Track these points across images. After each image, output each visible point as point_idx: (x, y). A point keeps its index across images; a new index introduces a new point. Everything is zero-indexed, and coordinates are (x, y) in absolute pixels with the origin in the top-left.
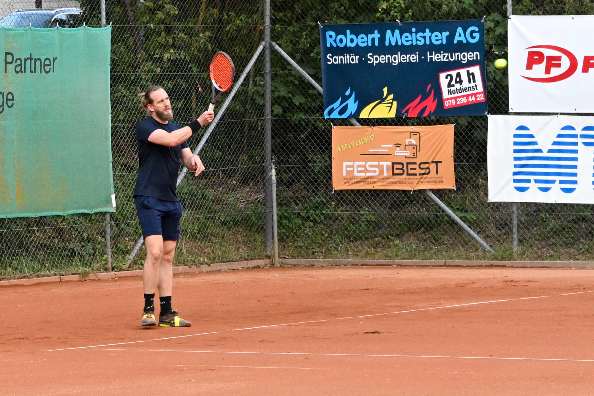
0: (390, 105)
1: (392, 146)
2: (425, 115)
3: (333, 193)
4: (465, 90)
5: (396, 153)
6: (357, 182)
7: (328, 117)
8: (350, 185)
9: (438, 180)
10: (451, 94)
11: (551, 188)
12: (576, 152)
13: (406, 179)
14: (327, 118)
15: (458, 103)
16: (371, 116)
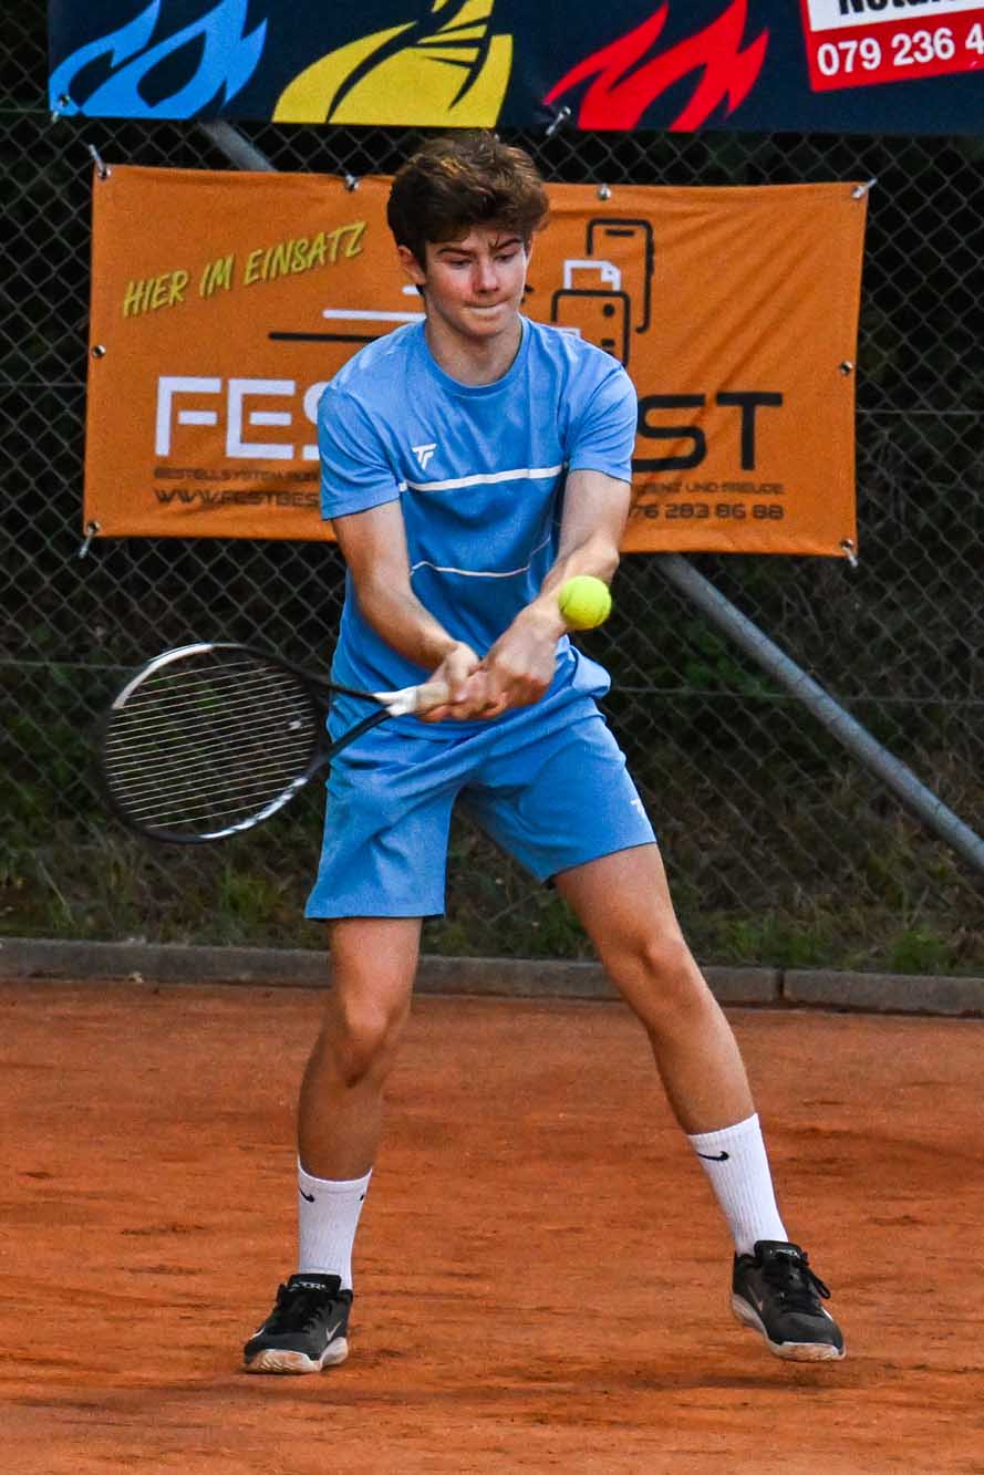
0: (470, 54)
2: (690, 120)
3: (84, 550)
6: (239, 498)
7: (72, 110)
8: (188, 513)
9: (750, 502)
10: (860, 8)
14: (62, 118)
15: (899, 60)
16: (346, 115)
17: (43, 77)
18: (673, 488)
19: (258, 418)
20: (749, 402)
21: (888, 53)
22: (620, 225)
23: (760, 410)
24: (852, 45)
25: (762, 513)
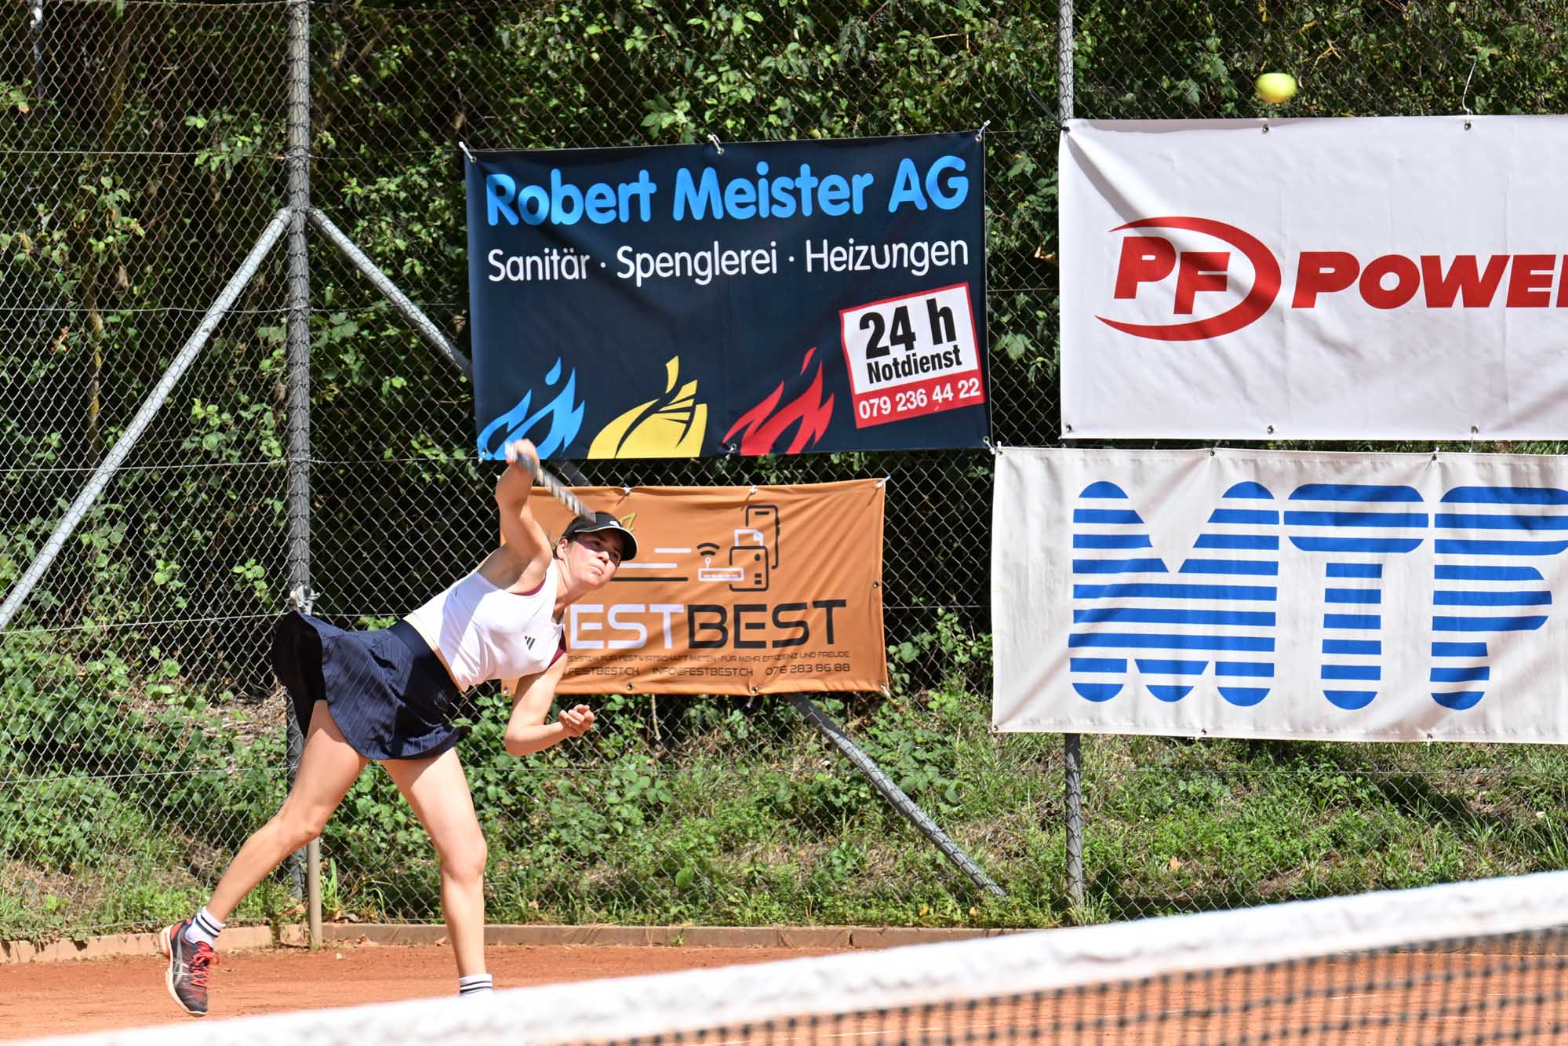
0: (685, 416)
1: (688, 551)
2: (795, 449)
4: (922, 364)
5: (703, 573)
6: (578, 671)
7: (488, 456)
10: (878, 380)
11: (1191, 688)
12: (1271, 568)
13: (732, 658)
14: (485, 461)
15: (900, 408)
16: (625, 454)
17: (473, 438)
18: (793, 656)
19: (586, 626)
20: (829, 605)
21: (894, 404)
22: (762, 508)
23: (835, 610)
24: (875, 401)
25: (840, 668)
